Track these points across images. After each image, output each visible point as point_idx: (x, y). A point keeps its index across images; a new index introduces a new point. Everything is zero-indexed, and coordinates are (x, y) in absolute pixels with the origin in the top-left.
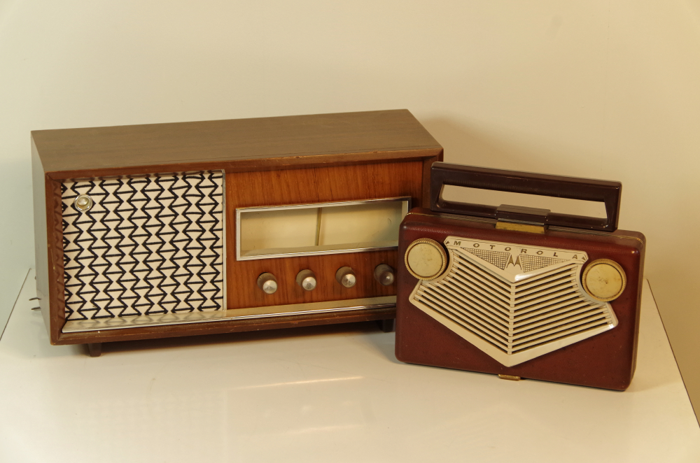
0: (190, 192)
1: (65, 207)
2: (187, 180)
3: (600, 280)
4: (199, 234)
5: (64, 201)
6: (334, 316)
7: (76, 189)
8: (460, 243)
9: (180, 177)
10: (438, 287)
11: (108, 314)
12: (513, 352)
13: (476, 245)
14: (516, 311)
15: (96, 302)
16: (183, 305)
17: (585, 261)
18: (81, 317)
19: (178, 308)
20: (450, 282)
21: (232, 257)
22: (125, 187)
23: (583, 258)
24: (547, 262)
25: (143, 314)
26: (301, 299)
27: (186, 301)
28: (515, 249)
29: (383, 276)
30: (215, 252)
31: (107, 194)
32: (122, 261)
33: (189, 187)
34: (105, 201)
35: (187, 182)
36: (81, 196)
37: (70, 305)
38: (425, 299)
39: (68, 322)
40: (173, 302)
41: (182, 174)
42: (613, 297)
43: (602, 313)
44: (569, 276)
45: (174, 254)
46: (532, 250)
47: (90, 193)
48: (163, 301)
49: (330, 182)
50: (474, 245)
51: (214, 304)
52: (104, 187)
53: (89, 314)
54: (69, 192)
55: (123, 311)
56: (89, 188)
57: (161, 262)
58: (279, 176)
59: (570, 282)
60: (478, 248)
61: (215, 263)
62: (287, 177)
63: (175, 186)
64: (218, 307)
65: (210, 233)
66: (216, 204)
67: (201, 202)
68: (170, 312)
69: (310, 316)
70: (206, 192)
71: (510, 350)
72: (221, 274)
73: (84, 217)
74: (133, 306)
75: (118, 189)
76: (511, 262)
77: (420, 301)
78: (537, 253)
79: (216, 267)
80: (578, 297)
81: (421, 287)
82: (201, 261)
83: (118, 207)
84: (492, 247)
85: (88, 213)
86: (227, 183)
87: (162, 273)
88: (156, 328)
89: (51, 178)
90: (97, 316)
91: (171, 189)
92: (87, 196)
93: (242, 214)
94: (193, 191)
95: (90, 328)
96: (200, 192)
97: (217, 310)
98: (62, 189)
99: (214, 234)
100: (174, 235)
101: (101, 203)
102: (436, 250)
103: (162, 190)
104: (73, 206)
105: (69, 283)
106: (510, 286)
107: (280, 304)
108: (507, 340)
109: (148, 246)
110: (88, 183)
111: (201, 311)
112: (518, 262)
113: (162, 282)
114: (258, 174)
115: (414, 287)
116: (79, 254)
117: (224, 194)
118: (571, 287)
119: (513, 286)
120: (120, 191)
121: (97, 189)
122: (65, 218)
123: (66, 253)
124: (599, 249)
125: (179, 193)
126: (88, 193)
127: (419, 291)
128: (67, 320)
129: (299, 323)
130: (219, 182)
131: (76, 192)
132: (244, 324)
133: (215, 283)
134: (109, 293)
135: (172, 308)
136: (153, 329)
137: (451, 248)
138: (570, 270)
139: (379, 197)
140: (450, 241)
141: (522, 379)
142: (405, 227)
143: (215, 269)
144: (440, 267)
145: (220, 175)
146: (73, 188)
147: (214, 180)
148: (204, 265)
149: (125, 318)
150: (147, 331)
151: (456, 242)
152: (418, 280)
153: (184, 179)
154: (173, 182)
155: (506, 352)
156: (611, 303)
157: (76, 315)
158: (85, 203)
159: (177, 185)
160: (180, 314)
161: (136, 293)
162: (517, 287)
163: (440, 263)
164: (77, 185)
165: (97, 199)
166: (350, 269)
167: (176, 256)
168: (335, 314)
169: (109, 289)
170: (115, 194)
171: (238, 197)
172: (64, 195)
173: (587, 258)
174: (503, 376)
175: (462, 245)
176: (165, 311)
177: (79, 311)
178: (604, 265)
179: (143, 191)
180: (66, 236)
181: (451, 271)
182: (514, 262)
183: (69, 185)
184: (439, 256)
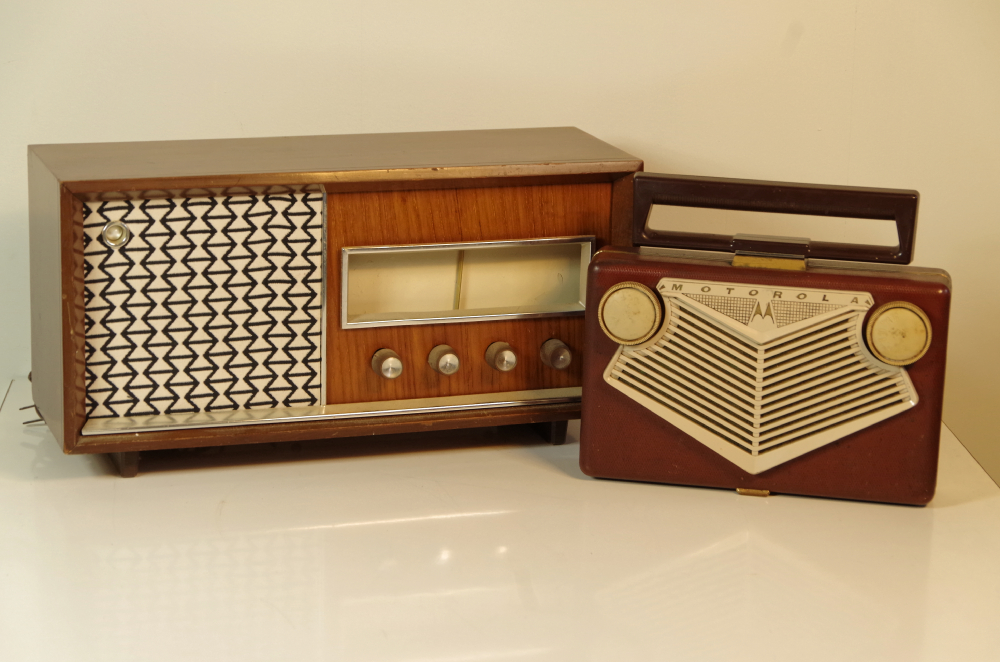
0: (275, 221)
1: (88, 240)
2: (271, 202)
3: (894, 333)
4: (287, 286)
5: (87, 231)
6: (484, 415)
7: (106, 213)
8: (681, 286)
9: (260, 198)
10: (648, 357)
11: (150, 409)
12: (761, 452)
13: (706, 289)
14: (764, 388)
15: (132, 391)
16: (261, 397)
17: (870, 306)
18: (109, 413)
19: (253, 401)
20: (665, 348)
21: (335, 324)
22: (179, 212)
23: (867, 302)
24: (814, 309)
25: (202, 410)
26: (434, 391)
27: (267, 390)
28: (765, 293)
29: (555, 355)
30: (309, 315)
31: (151, 221)
32: (173, 326)
33: (274, 213)
34: (148, 232)
35: (270, 206)
36: (111, 224)
37: (92, 395)
38: (628, 376)
39: (89, 420)
40: (247, 392)
41: (263, 193)
42: (912, 358)
43: (894, 385)
44: (845, 330)
45: (250, 318)
46: (790, 293)
47: (126, 219)
48: (232, 390)
49: (478, 211)
50: (703, 290)
51: (307, 396)
52: (148, 211)
53: (121, 409)
54: (95, 218)
55: (172, 405)
56: (124, 212)
57: (230, 329)
58: (404, 201)
59: (846, 339)
60: (708, 293)
61: (310, 332)
62: (417, 201)
63: (253, 211)
64: (313, 400)
65: (303, 286)
66: (313, 241)
67: (290, 238)
68: (242, 408)
69: (449, 414)
70: (299, 221)
71: (755, 448)
72: (318, 350)
73: (117, 257)
74: (188, 397)
75: (168, 213)
76: (758, 312)
77: (620, 379)
78: (798, 297)
79: (311, 338)
80: (858, 362)
81: (622, 357)
82: (289, 329)
83: (167, 242)
84: (730, 290)
85: (123, 251)
86: (330, 209)
87: (230, 346)
88: (222, 430)
89: (69, 191)
90: (133, 411)
91: (246, 216)
92: (120, 223)
93: (350, 256)
94: (279, 219)
95: (123, 429)
96: (289, 221)
97: (312, 404)
98: (84, 213)
99: (309, 288)
100: (249, 287)
101: (143, 235)
102: (646, 299)
103: (233, 217)
104: (101, 239)
105: (92, 360)
106: (755, 350)
107: (404, 398)
108: (751, 433)
109: (211, 304)
110: (123, 204)
111: (288, 406)
112: (768, 313)
113: (231, 360)
114: (375, 197)
115: (610, 358)
116: (108, 315)
117: (325, 226)
118: (849, 348)
119: (761, 349)
120: (170, 217)
121: (137, 214)
122: (88, 258)
123: (88, 313)
124: (889, 288)
125: (259, 222)
126: (122, 220)
127: (618, 364)
128: (87, 417)
129: (434, 424)
130: (317, 206)
131: (105, 217)
132: (353, 425)
133: (310, 364)
134: (151, 376)
135: (245, 401)
136: (218, 430)
137: (668, 294)
138: (846, 321)
139: (549, 236)
140: (666, 285)
141: (773, 494)
142: (596, 268)
143: (309, 341)
144: (651, 324)
145: (319, 195)
146: (101, 211)
147: (309, 203)
148: (293, 335)
149: (174, 415)
150: (210, 434)
151: (675, 285)
152: (618, 345)
153: (266, 200)
154: (250, 205)
155: (749, 451)
156: (907, 368)
157: (101, 410)
158: (118, 235)
159: (254, 210)
160: (257, 411)
161: (192, 377)
162: (767, 351)
163: (653, 318)
164: (107, 206)
165: (137, 229)
166: (507, 344)
167: (252, 321)
168: (485, 412)
169: (151, 370)
170: (164, 221)
171: (345, 231)
172: (87, 222)
173: (872, 302)
174: (743, 490)
175: (684, 290)
176: (235, 406)
177: (107, 403)
178: (899, 310)
179: (205, 218)
180: (89, 286)
181: (668, 330)
182: (763, 312)
183: (94, 206)
184: (650, 306)
